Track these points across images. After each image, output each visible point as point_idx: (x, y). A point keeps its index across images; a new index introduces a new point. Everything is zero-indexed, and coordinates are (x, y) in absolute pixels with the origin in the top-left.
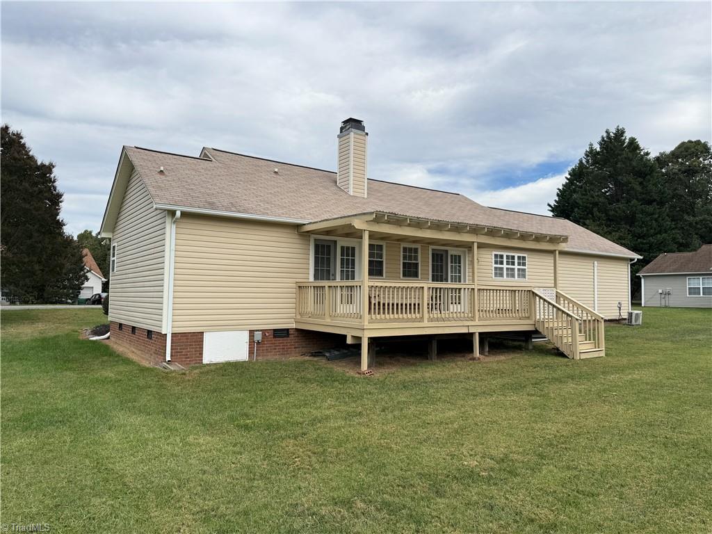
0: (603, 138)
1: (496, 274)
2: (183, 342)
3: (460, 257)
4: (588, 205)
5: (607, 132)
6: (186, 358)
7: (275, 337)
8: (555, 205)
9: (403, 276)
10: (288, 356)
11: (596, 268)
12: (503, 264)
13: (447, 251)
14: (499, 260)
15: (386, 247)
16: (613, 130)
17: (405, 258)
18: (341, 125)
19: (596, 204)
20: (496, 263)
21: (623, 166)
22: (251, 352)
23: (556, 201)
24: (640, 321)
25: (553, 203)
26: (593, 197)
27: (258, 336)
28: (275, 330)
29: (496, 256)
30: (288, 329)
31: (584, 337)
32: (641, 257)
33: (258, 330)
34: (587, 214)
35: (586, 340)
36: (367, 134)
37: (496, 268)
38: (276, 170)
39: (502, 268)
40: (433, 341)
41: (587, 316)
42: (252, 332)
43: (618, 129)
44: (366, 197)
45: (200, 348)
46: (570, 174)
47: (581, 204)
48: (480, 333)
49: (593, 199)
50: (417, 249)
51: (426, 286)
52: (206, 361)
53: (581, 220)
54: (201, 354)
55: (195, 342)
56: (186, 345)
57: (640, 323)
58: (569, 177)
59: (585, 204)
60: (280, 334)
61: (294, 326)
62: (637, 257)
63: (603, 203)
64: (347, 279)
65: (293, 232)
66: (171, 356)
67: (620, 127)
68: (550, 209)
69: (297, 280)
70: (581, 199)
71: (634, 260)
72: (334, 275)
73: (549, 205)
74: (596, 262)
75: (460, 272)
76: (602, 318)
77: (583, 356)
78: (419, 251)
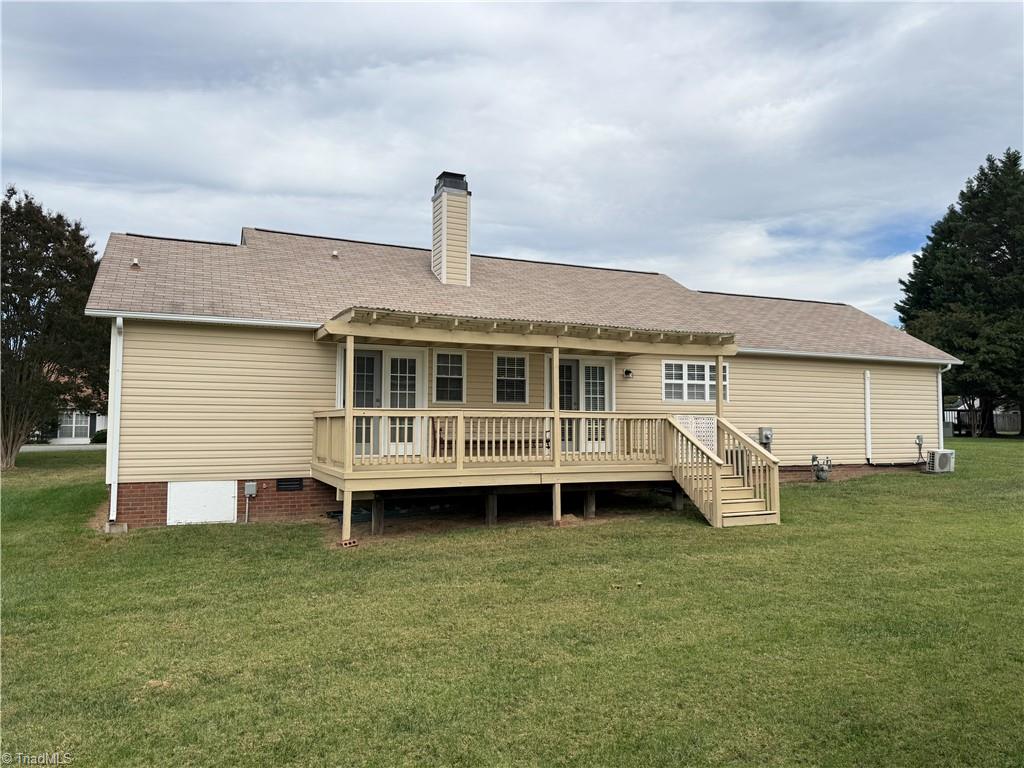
0: (982, 169)
1: (668, 395)
2: (137, 495)
3: (602, 369)
4: (956, 279)
5: (990, 160)
6: (142, 517)
7: (279, 490)
8: (910, 282)
9: (498, 400)
10: (301, 516)
11: (868, 383)
12: (681, 379)
13: (578, 361)
14: (674, 371)
15: (468, 357)
16: (1000, 157)
17: (500, 372)
18: (435, 182)
19: (969, 278)
20: (668, 376)
21: (1016, 213)
22: (240, 511)
23: (910, 275)
24: (952, 466)
25: (907, 279)
26: (964, 266)
27: (251, 489)
28: (279, 481)
29: (668, 367)
30: (301, 479)
31: (752, 492)
32: (961, 362)
33: (252, 481)
34: (955, 294)
35: (755, 497)
36: (470, 194)
37: (668, 386)
38: (335, 253)
39: (681, 385)
40: (491, 497)
41: (757, 461)
42: (241, 483)
43: (1008, 154)
44: (469, 284)
45: (162, 503)
46: (933, 231)
47: (945, 278)
48: (563, 485)
49: (962, 269)
50: (523, 360)
51: (460, 415)
52: (170, 522)
53: (945, 304)
54: (164, 512)
55: (154, 495)
56: (141, 500)
57: (952, 470)
58: (932, 235)
59: (950, 278)
60: (285, 485)
61: (310, 474)
62: (951, 361)
63: (982, 274)
64: (403, 405)
65: (309, 340)
66: (118, 514)
67: (1012, 150)
68: (904, 287)
69: (315, 409)
70: (945, 269)
71: (945, 366)
72: (379, 401)
73: (901, 282)
74: (868, 372)
75: (603, 393)
76: (775, 463)
77: (728, 523)
78: (527, 363)
